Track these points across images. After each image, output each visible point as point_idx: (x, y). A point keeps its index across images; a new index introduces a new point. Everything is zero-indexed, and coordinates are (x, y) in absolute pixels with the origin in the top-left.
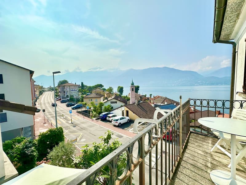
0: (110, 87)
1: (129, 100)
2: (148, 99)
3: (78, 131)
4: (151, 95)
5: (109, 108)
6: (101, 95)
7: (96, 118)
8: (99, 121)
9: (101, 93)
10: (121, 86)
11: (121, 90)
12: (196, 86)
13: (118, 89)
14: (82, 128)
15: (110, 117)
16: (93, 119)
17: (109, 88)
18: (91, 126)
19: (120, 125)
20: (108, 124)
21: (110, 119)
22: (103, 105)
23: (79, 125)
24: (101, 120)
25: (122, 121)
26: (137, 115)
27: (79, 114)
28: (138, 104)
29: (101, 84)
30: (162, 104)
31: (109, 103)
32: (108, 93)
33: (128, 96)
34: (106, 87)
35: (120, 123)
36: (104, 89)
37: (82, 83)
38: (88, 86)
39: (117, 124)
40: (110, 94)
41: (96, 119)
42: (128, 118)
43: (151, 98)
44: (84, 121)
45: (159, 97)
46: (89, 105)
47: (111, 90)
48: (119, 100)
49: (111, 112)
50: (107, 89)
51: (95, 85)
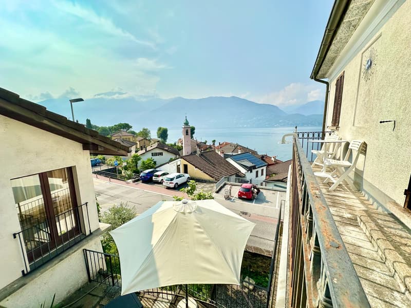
0: (144, 129)
1: (180, 149)
2: (210, 147)
3: (107, 200)
4: (214, 141)
5: (151, 162)
6: (130, 142)
7: (133, 180)
8: (140, 183)
9: (129, 139)
10: (164, 127)
11: (163, 134)
12: (276, 127)
13: (157, 133)
14: (112, 195)
15: (158, 176)
16: (129, 181)
17: (142, 130)
18: (127, 193)
19: (177, 186)
20: (156, 186)
21: (160, 179)
22: (139, 159)
23: (105, 192)
24: (143, 182)
25: (180, 181)
26: (201, 170)
27: (98, 176)
28: (202, 155)
29: (127, 123)
30: (234, 154)
31: (149, 156)
32: (142, 140)
33: (177, 144)
34: (137, 129)
35: (177, 183)
36: (133, 133)
37: (88, 121)
38: (100, 126)
39: (172, 186)
40: (145, 141)
41: (134, 182)
42: (187, 176)
43: (214, 147)
44: (112, 186)
45: (227, 144)
46: (111, 160)
47: (145, 133)
48: (166, 150)
49: (157, 169)
50: (137, 132)
51: (115, 125)
